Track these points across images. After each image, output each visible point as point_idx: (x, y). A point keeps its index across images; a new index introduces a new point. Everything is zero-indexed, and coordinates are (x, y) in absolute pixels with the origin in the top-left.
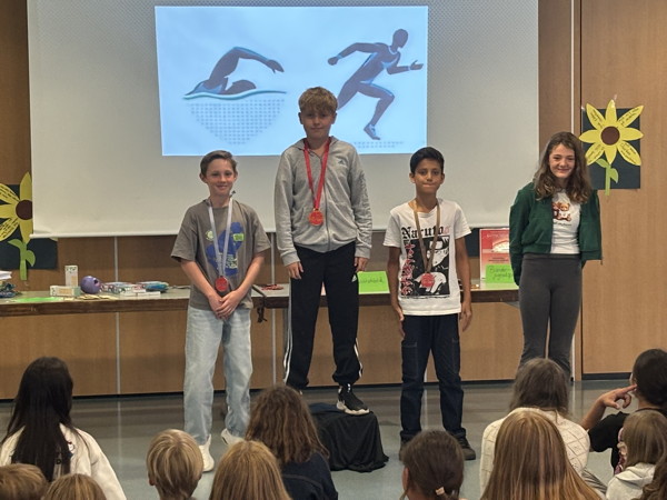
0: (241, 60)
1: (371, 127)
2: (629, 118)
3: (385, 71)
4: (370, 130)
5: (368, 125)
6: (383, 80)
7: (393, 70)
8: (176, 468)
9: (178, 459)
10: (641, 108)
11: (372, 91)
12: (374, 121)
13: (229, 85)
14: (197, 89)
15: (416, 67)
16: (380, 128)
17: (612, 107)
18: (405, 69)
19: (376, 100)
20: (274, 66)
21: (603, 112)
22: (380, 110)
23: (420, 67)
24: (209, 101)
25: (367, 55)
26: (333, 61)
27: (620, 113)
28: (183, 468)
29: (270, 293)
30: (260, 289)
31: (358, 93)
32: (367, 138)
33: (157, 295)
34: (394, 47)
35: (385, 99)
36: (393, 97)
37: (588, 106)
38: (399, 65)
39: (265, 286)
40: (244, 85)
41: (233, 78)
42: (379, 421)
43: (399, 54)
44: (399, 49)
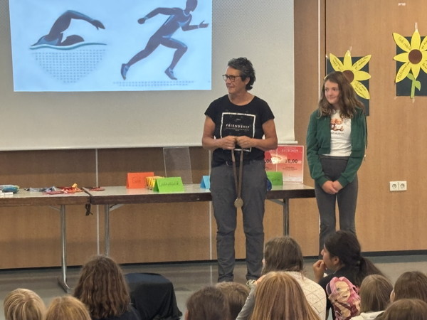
0: (73, 20)
1: (170, 70)
2: (361, 64)
3: (181, 28)
4: (169, 72)
5: (168, 68)
6: (179, 35)
7: (187, 28)
8: (31, 316)
9: (31, 310)
10: (369, 56)
11: (171, 44)
12: (173, 65)
13: (64, 39)
14: (40, 42)
15: (203, 25)
16: (177, 71)
17: (348, 56)
18: (195, 27)
19: (174, 50)
20: (98, 24)
21: (342, 59)
22: (177, 58)
23: (206, 26)
24: (49, 51)
25: (167, 17)
26: (141, 21)
27: (354, 60)
28: (35, 316)
29: (95, 194)
30: (87, 190)
31: (161, 45)
32: (167, 78)
33: (10, 195)
34: (188, 10)
35: (180, 49)
36: (186, 48)
37: (331, 55)
38: (190, 24)
39: (91, 188)
40: (75, 39)
41: (67, 33)
42: (174, 288)
43: (191, 16)
44: (191, 12)
